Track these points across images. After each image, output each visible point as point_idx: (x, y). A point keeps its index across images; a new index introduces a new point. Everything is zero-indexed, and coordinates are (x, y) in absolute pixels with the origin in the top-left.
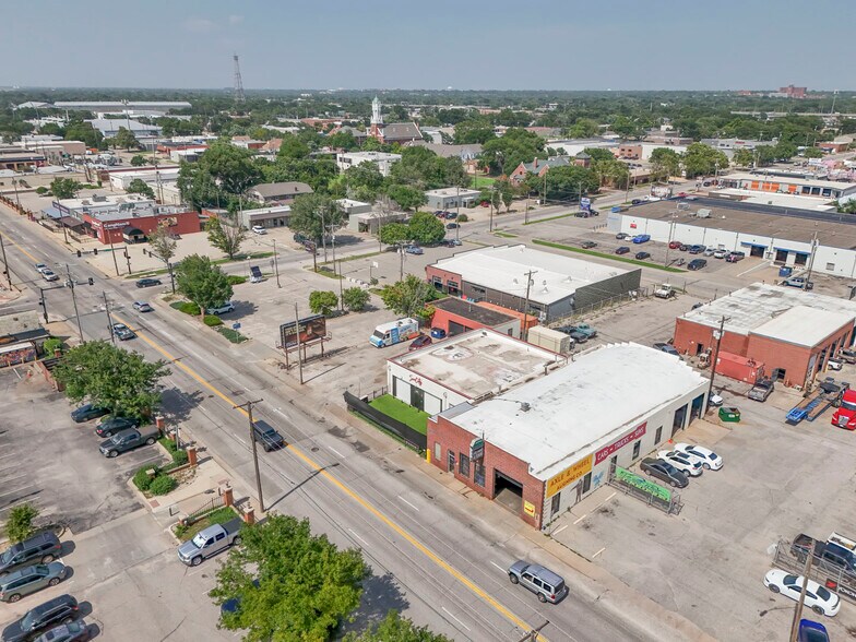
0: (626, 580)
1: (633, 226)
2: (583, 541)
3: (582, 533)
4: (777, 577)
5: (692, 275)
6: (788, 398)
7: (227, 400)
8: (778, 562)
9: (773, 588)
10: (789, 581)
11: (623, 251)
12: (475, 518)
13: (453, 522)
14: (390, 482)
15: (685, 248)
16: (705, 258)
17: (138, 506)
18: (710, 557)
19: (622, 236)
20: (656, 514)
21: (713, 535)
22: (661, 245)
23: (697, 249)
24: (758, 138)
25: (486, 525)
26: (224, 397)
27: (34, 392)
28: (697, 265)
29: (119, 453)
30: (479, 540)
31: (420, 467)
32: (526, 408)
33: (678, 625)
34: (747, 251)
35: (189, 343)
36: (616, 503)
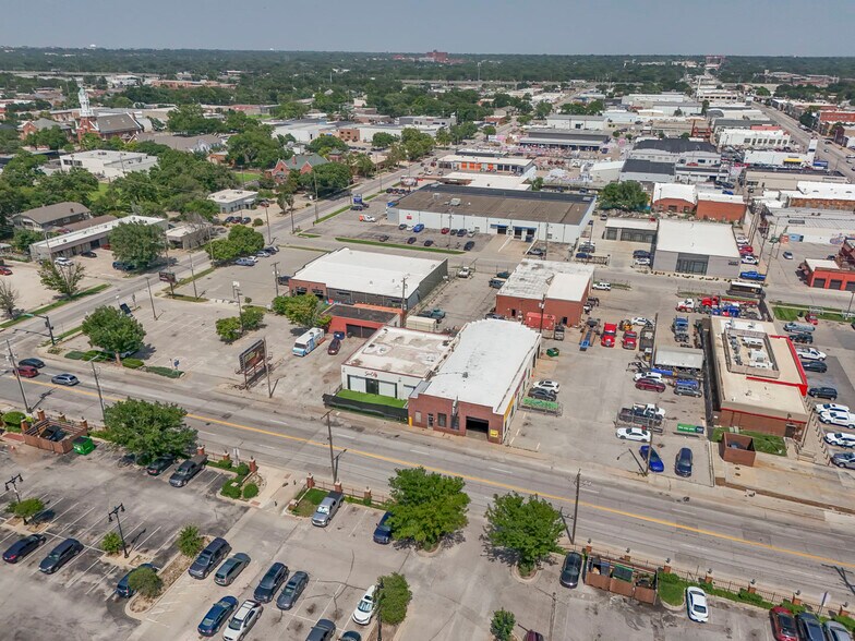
0: (558, 455)
1: (409, 218)
2: (525, 442)
3: (523, 438)
4: (622, 431)
5: (469, 255)
6: (573, 335)
7: (225, 423)
8: (617, 425)
9: (623, 437)
10: (629, 431)
11: (412, 240)
12: (463, 449)
13: (453, 454)
14: (397, 444)
15: (454, 232)
16: (470, 240)
17: (246, 509)
18: (588, 431)
19: (403, 227)
20: (550, 418)
21: (584, 421)
22: (435, 231)
23: (462, 233)
24: (441, 114)
25: (470, 450)
26: (220, 422)
27: (38, 461)
28: (469, 246)
29: (187, 481)
30: (474, 459)
31: (408, 429)
32: (465, 375)
33: (593, 467)
34: (495, 231)
35: (129, 386)
36: (528, 418)
